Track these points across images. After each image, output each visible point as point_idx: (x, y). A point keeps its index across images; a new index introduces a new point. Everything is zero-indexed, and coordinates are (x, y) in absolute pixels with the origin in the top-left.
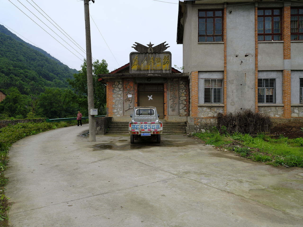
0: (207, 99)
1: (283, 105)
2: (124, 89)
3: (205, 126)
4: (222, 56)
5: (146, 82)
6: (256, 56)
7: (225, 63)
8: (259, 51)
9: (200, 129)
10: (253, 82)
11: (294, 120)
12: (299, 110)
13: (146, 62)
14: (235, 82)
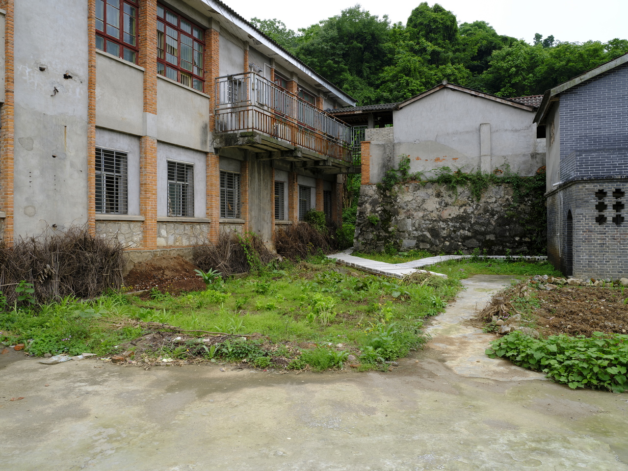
1: (142, 218)
6: (92, 84)
7: (10, 80)
10: (83, 154)
11: (162, 252)
12: (168, 230)
14: (36, 145)
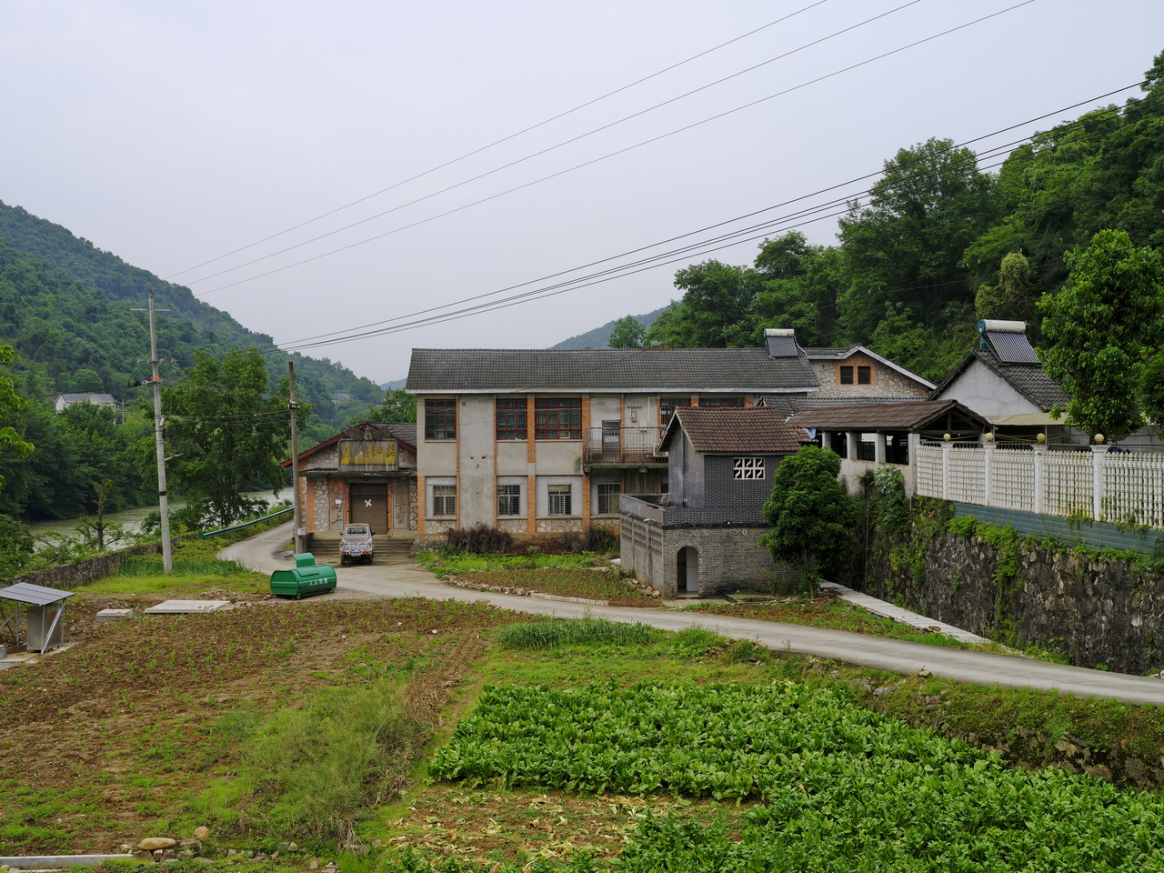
0: (438, 510)
1: (527, 517)
2: (330, 491)
3: (433, 545)
4: (453, 458)
5: (362, 482)
6: (495, 458)
7: (458, 467)
8: (499, 452)
9: (427, 548)
10: (492, 490)
11: (539, 536)
12: (546, 524)
13: (361, 453)
14: (470, 490)
